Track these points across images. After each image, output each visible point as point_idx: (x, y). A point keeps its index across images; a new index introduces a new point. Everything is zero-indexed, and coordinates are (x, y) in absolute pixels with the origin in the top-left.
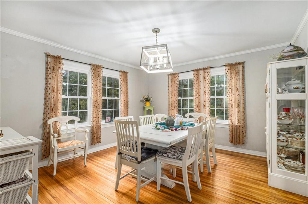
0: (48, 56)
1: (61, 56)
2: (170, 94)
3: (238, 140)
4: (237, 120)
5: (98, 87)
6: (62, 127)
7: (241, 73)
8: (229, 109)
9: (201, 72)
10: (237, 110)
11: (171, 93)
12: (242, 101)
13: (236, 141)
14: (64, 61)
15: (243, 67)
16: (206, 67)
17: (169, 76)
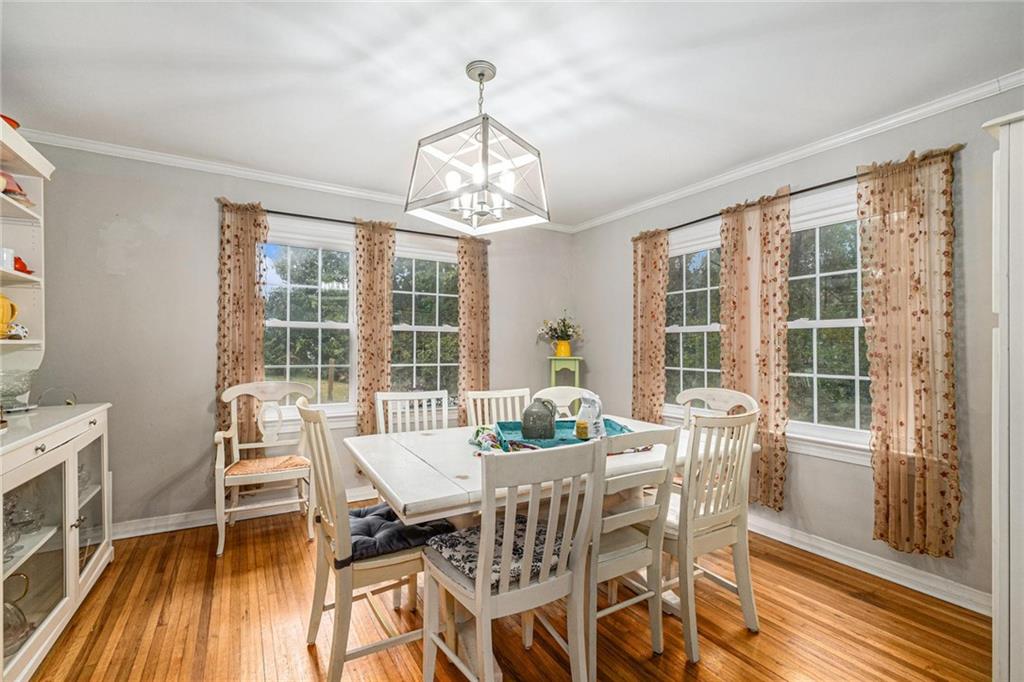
0: (225, 206)
1: (259, 204)
2: (639, 314)
3: (917, 531)
4: (911, 433)
5: (378, 293)
6: (267, 412)
7: (939, 203)
8: (873, 378)
9: (753, 218)
10: (912, 385)
11: (643, 309)
12: (940, 345)
13: (905, 534)
14: (270, 220)
15: (952, 173)
16: (773, 195)
17: (635, 245)
